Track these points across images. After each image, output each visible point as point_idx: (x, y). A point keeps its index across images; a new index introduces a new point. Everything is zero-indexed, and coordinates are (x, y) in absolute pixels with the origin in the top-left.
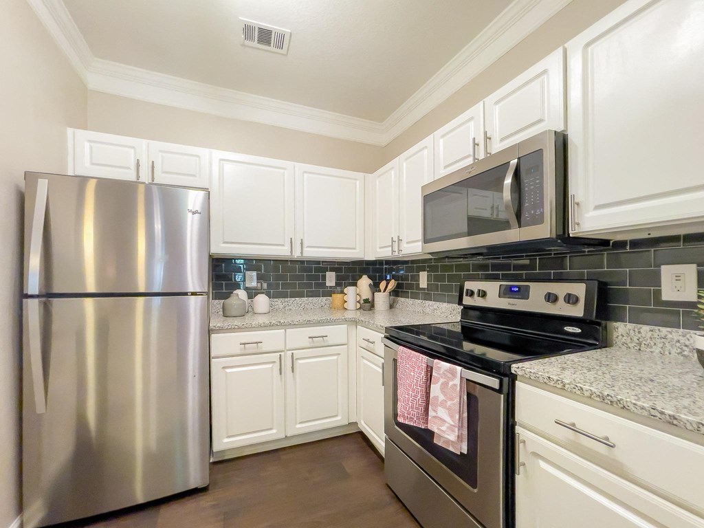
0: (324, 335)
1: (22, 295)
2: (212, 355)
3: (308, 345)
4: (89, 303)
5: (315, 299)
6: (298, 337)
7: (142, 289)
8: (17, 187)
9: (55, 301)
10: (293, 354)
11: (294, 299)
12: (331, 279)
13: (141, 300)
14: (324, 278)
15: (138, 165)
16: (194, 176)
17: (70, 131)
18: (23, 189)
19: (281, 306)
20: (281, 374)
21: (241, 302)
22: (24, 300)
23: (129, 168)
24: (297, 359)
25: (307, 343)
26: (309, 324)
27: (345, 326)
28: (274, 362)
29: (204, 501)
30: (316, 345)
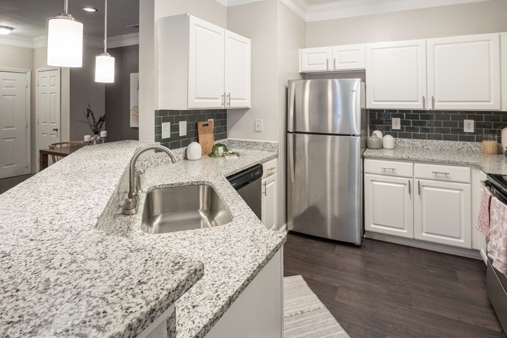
0: (446, 172)
1: (287, 132)
2: (365, 171)
3: (432, 177)
4: (306, 136)
5: (452, 143)
6: (424, 170)
7: (330, 132)
8: (286, 86)
9: (297, 134)
10: (419, 181)
11: (431, 141)
12: (469, 126)
13: (329, 137)
14: (462, 125)
15: (328, 61)
16: (356, 62)
17: (300, 50)
18: (287, 87)
19: (420, 146)
20: (410, 193)
21: (378, 140)
22: (288, 134)
23: (323, 64)
24: (423, 186)
25: (432, 176)
26: (432, 162)
27: (468, 168)
28: (405, 184)
29: (358, 252)
30: (439, 178)
